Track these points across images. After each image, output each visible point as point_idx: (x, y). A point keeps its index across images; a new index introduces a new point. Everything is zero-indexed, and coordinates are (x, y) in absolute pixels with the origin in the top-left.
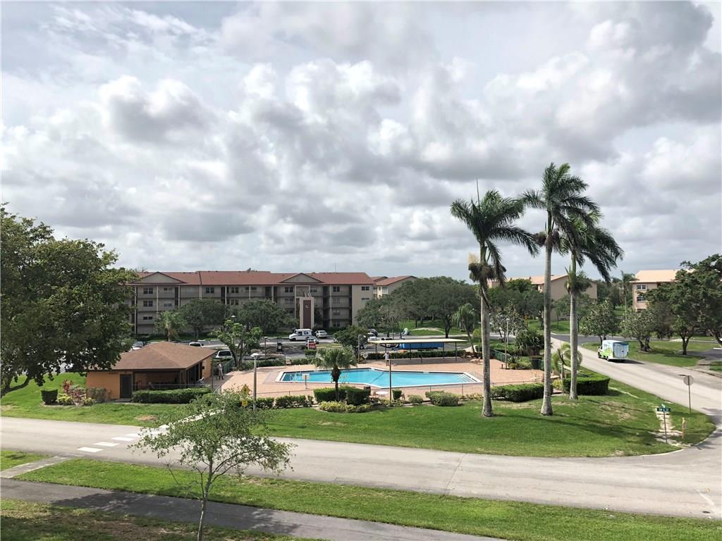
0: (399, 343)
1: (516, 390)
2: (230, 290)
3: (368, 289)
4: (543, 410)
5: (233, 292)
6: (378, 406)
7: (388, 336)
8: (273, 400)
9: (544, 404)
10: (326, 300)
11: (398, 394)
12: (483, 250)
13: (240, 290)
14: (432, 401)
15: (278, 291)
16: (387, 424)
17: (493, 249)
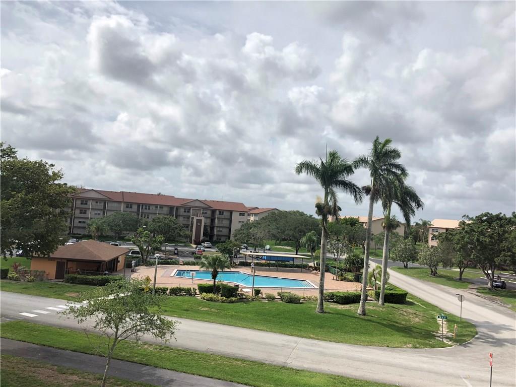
0: (262, 256)
2: (144, 207)
3: (244, 215)
4: (359, 311)
5: (146, 209)
6: (242, 299)
7: (255, 250)
8: (167, 289)
9: (360, 307)
10: (213, 220)
11: (258, 292)
12: (327, 194)
13: (151, 208)
14: (282, 299)
15: (179, 211)
16: (248, 313)
17: (333, 194)
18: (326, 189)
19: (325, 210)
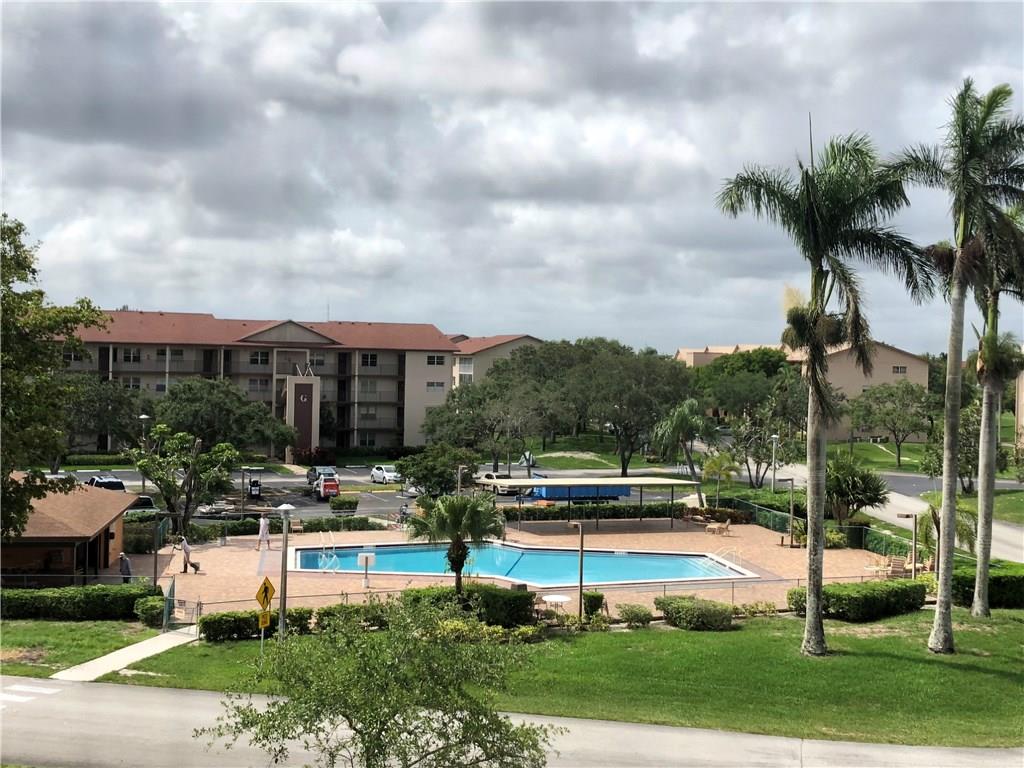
0: (532, 487)
1: (855, 595)
2: (121, 355)
3: (441, 361)
4: (934, 640)
5: (127, 359)
6: (553, 628)
9: (936, 625)
10: (344, 385)
12: (819, 276)
13: (144, 357)
14: (671, 618)
15: (234, 359)
16: (592, 671)
17: (844, 278)
18: (816, 262)
19: (821, 331)
